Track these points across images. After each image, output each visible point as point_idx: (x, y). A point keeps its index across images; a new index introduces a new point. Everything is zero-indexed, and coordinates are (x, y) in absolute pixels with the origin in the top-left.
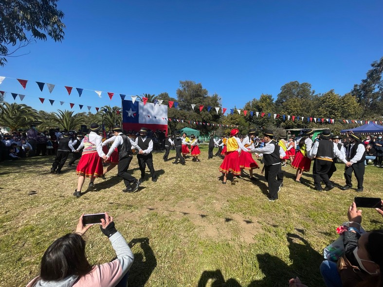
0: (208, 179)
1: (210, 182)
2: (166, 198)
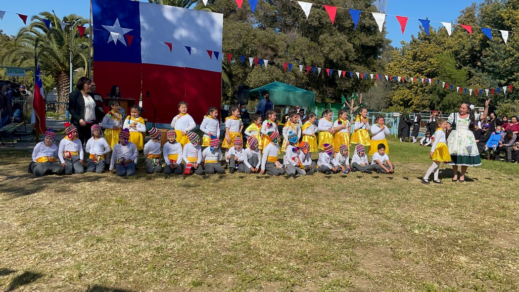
0: (334, 233)
1: (339, 241)
2: (210, 279)
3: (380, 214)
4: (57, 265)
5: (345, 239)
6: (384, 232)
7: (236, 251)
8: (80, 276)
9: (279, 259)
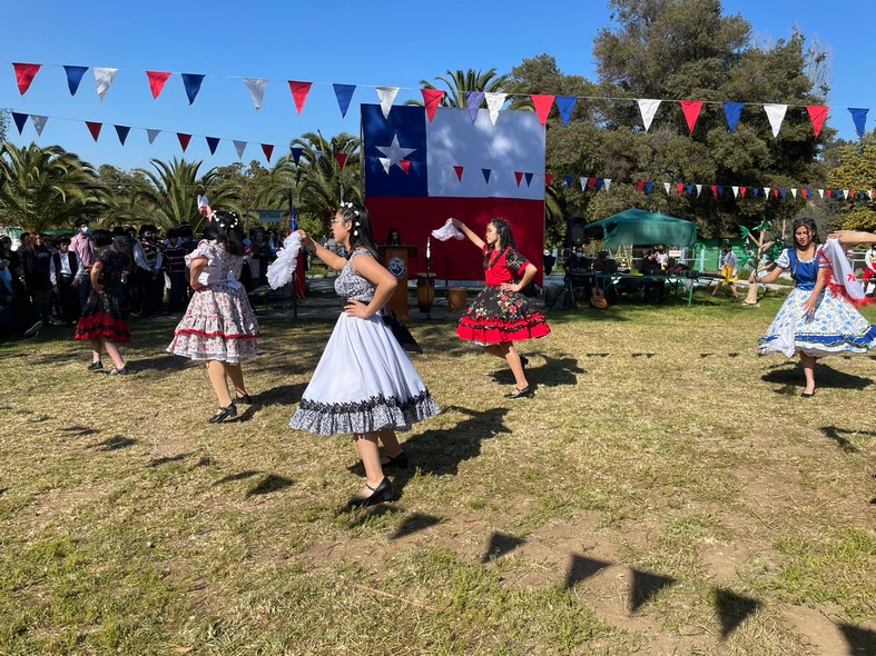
3: (791, 416)
4: (299, 469)
5: (722, 453)
6: (792, 443)
7: (541, 463)
8: (325, 484)
9: (605, 477)
